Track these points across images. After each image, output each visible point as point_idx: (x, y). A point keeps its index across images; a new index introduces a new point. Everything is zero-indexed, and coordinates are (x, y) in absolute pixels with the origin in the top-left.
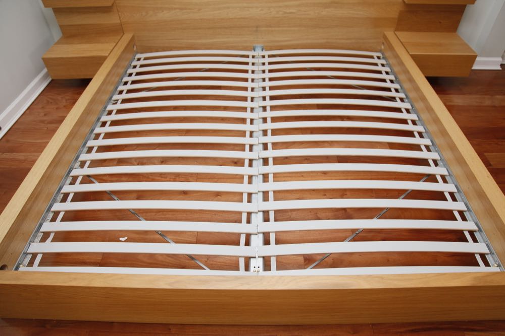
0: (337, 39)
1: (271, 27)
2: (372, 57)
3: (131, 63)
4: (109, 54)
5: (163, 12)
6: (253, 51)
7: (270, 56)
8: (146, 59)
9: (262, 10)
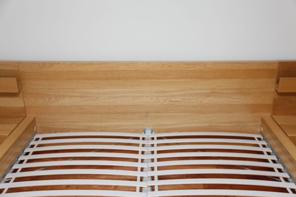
0: (219, 123)
1: (159, 113)
2: (253, 139)
3: (30, 142)
4: (10, 134)
5: (64, 98)
6: (143, 133)
7: (159, 138)
8: (44, 139)
9: (151, 99)
